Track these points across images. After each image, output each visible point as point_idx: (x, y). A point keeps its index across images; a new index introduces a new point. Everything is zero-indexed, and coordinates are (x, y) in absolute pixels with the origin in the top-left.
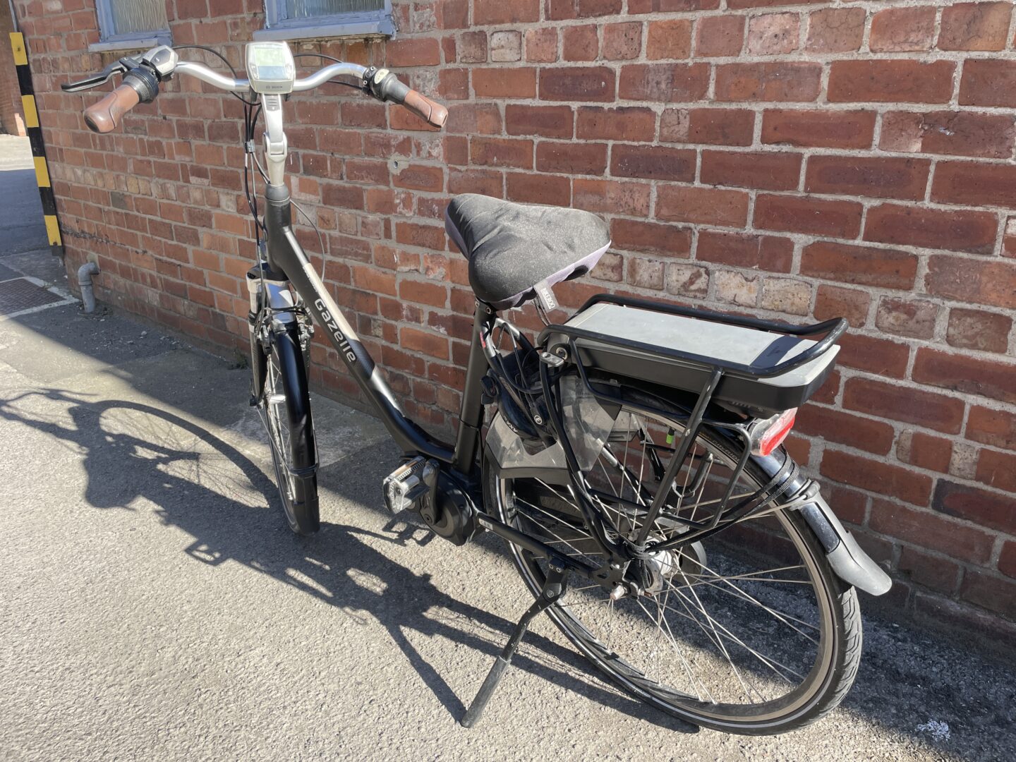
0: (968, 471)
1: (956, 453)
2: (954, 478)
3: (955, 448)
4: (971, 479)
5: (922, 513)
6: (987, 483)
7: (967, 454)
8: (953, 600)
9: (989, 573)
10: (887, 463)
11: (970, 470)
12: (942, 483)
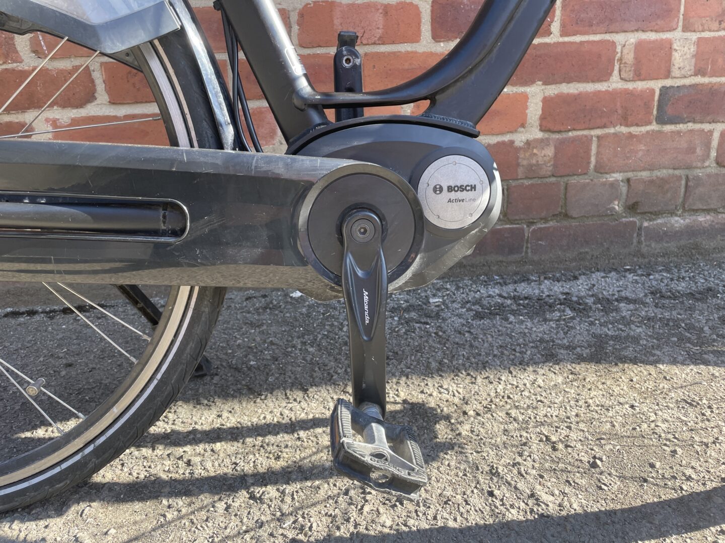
0: (687, 69)
1: (676, 50)
2: (675, 80)
3: (675, 46)
4: (691, 76)
5: (648, 132)
6: (704, 75)
7: (686, 49)
8: (676, 215)
9: (709, 170)
10: (610, 89)
11: (689, 67)
12: (664, 90)
